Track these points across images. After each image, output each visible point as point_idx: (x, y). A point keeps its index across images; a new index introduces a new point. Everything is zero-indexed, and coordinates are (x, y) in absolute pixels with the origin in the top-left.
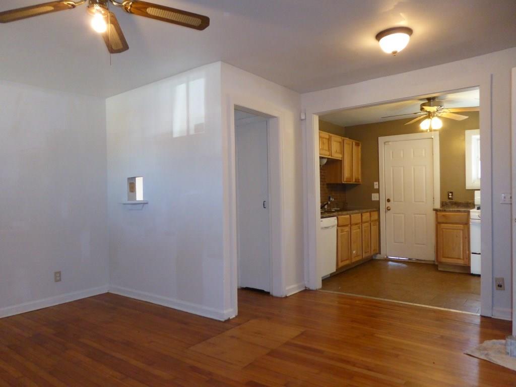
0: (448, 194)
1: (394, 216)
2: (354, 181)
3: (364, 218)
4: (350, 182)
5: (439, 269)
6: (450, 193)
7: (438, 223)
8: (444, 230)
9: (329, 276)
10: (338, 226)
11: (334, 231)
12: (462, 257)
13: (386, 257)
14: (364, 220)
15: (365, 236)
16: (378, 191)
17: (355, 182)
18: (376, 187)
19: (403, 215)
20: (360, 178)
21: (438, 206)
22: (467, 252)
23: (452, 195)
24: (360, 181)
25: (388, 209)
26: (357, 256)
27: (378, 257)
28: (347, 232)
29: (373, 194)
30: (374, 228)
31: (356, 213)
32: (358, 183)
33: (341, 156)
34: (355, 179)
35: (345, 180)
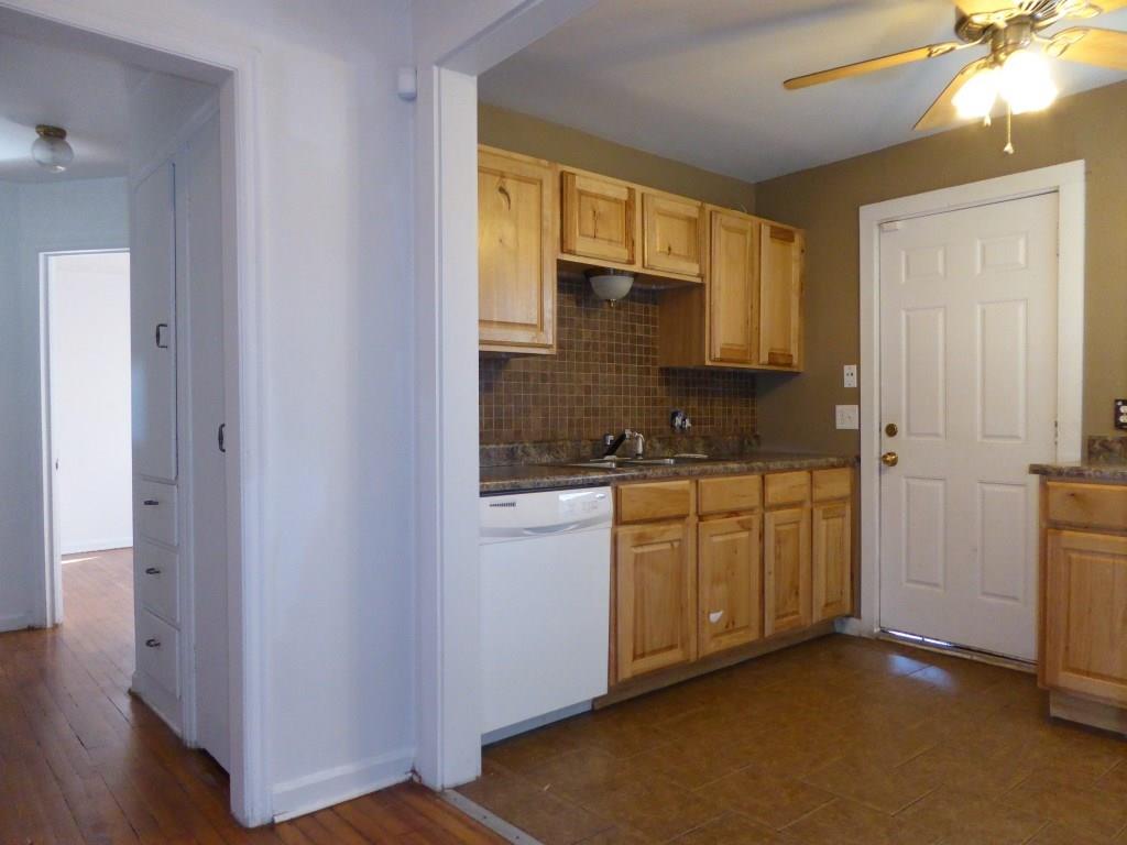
0: (1117, 408)
1: (908, 485)
2: (764, 358)
3: (771, 490)
4: (744, 362)
5: (1055, 712)
6: (1124, 402)
7: (1051, 526)
8: (1074, 556)
10: (618, 520)
11: (599, 540)
14: (770, 500)
15: (778, 557)
16: (854, 397)
17: (770, 364)
18: (850, 382)
19: (940, 485)
20: (794, 351)
21: (1070, 453)
24: (795, 361)
25: (889, 461)
26: (730, 626)
27: (852, 627)
28: (676, 544)
29: (839, 408)
30: (827, 526)
31: (733, 473)
32: (787, 369)
33: (695, 269)
34: (770, 354)
35: (718, 356)
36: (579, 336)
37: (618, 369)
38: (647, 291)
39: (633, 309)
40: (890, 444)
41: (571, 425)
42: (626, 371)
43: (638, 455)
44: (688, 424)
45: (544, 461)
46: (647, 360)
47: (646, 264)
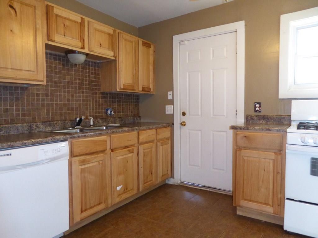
0: (255, 105)
1: (189, 133)
2: (140, 89)
3: (141, 137)
4: (133, 90)
5: (238, 213)
6: (258, 103)
7: (237, 149)
8: (246, 158)
9: (63, 235)
12: (271, 203)
13: (179, 182)
14: (141, 141)
15: (144, 161)
16: (171, 102)
17: (142, 91)
18: (170, 97)
19: (200, 132)
20: (151, 87)
21: (241, 121)
22: (279, 196)
23: (260, 107)
24: (152, 90)
25: (183, 124)
26: (125, 190)
27: (171, 182)
28: (101, 162)
29: (167, 107)
30: (163, 148)
31: (125, 131)
32: (149, 93)
33: (112, 54)
34: (142, 87)
35: (122, 87)
36: (64, 78)
37: (83, 92)
38: (95, 63)
39: (89, 69)
40: (184, 119)
41: (61, 114)
42: (87, 93)
43: (91, 125)
44: (113, 113)
45: (47, 130)
46: (96, 89)
47: (90, 50)
